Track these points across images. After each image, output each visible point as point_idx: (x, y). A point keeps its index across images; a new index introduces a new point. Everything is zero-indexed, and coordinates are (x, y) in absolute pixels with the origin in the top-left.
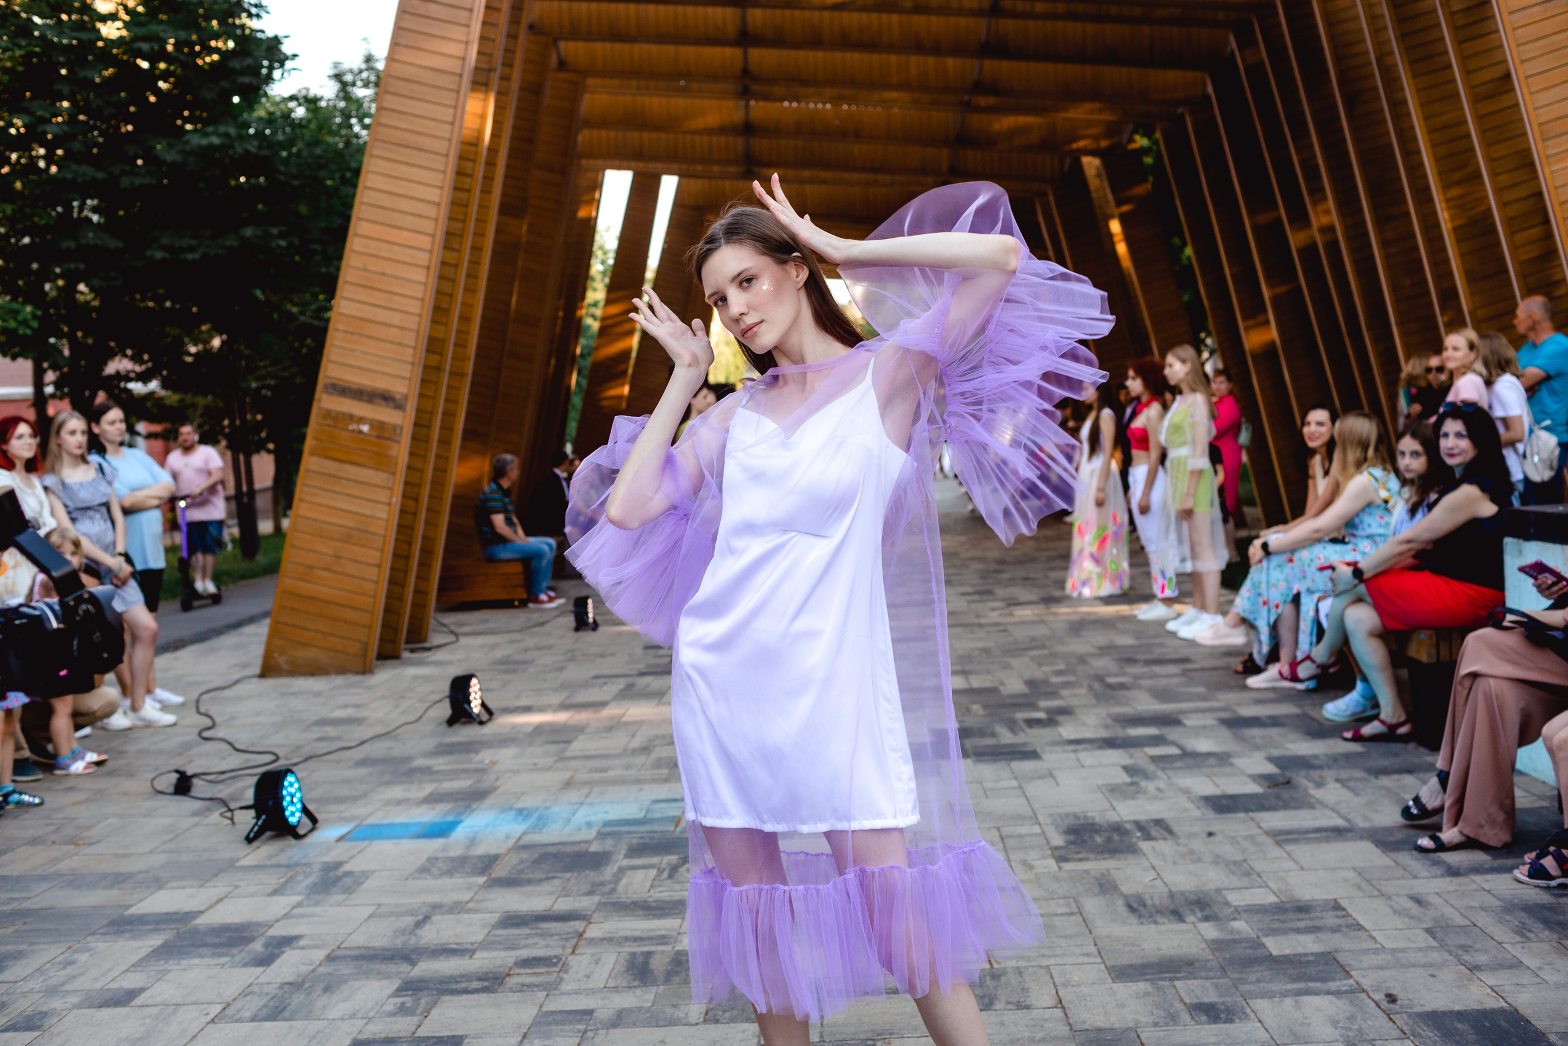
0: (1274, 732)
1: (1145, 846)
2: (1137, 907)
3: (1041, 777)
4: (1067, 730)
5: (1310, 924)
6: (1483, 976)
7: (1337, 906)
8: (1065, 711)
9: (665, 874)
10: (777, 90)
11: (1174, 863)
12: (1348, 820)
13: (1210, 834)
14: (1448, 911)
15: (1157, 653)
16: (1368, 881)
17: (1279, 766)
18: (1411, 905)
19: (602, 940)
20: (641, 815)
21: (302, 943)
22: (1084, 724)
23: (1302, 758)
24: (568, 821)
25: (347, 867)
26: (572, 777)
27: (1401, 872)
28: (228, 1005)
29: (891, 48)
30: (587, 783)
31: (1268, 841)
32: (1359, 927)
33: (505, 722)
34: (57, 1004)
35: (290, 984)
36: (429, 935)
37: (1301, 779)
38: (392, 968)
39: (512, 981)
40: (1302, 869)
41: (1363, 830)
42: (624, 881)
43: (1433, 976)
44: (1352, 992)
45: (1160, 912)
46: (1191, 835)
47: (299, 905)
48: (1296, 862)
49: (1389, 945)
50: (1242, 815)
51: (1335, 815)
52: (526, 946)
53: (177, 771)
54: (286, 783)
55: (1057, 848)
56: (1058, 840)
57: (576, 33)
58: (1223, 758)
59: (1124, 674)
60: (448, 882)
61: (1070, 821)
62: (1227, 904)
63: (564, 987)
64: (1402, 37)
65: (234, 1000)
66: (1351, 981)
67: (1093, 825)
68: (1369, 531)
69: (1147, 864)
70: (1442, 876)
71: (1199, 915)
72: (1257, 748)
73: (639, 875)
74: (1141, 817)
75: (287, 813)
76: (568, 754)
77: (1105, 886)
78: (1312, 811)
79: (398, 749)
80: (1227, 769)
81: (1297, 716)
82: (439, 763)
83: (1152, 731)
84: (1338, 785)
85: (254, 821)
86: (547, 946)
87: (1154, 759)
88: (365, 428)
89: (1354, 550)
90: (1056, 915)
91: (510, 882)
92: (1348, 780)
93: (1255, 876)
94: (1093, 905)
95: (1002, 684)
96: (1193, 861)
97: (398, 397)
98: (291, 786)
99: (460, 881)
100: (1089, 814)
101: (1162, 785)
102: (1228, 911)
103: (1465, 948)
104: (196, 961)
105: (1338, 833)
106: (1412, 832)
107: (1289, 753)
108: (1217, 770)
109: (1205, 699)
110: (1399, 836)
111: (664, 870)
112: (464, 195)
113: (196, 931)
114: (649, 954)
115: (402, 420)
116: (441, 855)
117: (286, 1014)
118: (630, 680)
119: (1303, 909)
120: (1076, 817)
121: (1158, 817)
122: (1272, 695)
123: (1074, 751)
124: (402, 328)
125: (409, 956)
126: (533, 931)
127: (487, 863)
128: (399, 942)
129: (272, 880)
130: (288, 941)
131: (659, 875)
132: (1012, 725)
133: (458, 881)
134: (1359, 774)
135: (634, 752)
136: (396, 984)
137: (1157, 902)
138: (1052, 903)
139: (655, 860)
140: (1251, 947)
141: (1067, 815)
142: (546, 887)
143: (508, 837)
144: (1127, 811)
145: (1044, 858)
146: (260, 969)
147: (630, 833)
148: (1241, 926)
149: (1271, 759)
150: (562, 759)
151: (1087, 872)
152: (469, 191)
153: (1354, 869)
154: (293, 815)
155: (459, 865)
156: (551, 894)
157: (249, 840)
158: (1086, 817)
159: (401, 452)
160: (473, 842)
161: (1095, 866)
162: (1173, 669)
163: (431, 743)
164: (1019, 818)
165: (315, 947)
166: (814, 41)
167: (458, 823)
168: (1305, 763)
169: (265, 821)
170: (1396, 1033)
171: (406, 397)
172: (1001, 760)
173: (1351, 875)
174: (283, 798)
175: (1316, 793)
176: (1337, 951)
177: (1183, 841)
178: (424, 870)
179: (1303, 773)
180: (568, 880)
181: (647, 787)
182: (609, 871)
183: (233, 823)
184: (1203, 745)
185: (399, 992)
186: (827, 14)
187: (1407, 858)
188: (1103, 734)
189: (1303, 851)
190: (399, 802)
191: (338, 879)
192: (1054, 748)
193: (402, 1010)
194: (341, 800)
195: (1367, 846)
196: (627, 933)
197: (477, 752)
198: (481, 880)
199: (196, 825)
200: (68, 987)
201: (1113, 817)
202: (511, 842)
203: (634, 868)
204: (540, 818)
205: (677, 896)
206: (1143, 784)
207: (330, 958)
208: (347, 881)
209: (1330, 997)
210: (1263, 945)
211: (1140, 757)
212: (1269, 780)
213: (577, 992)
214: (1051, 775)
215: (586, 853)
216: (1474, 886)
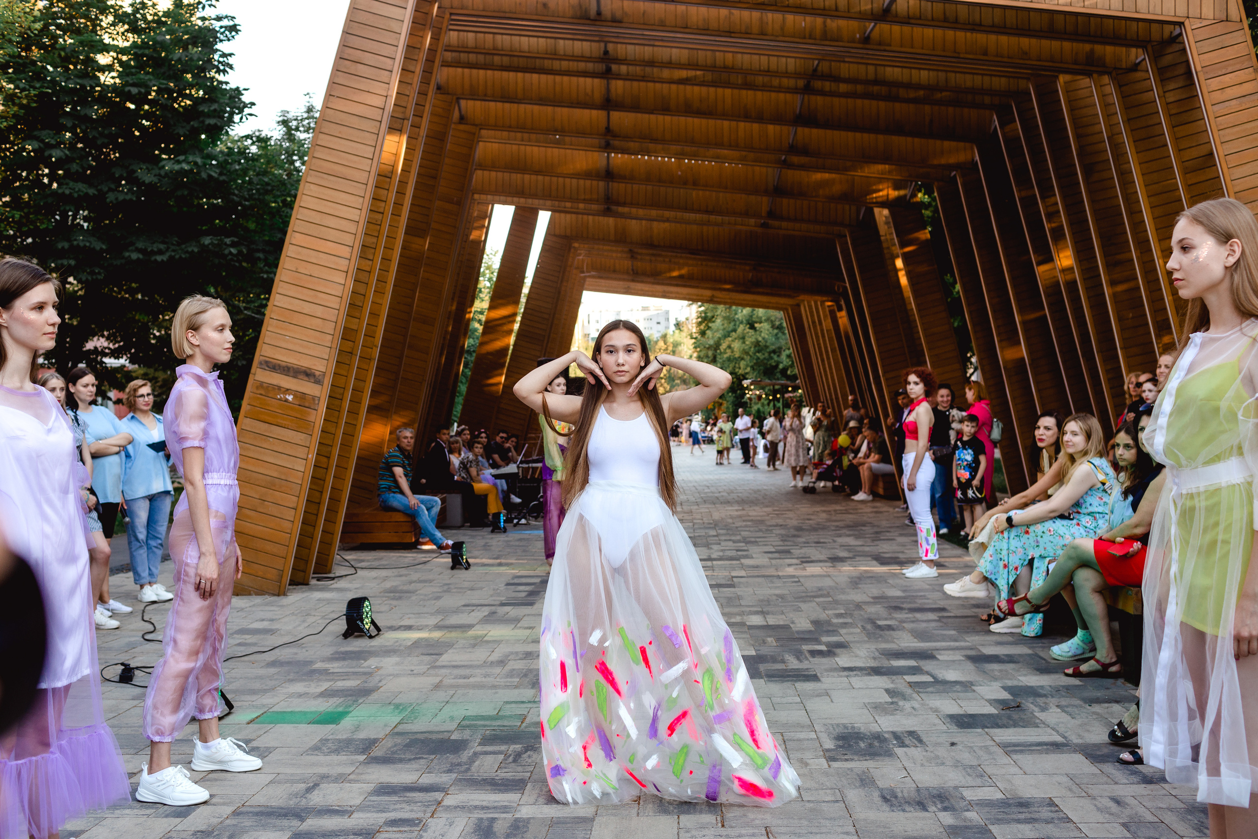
0: (1009, 667)
1: (899, 751)
2: (890, 798)
3: (818, 696)
4: (843, 660)
5: (1028, 816)
7: (1051, 803)
8: (842, 645)
9: (511, 759)
10: (634, 145)
11: (922, 765)
12: (1065, 737)
13: (953, 744)
14: (1141, 810)
15: (919, 603)
16: (1078, 785)
17: (1011, 694)
18: (1112, 804)
19: (456, 807)
20: (495, 712)
22: (856, 656)
23: (1031, 687)
24: (436, 715)
26: (441, 681)
27: (1105, 779)
30: (452, 686)
31: (1000, 751)
32: (1069, 820)
33: (389, 637)
36: (317, 799)
37: (1029, 704)
38: (285, 823)
40: (1025, 773)
41: (1077, 745)
42: (477, 763)
45: (909, 803)
46: (937, 744)
48: (1021, 768)
49: (1092, 835)
50: (979, 730)
51: (1054, 733)
52: (394, 810)
53: (122, 664)
55: (828, 750)
56: (829, 744)
57: (474, 94)
58: (967, 686)
59: (892, 619)
60: (334, 758)
61: (840, 730)
62: (963, 798)
64: (1129, 121)
67: (858, 733)
68: (1091, 509)
69: (901, 766)
70: (1139, 783)
71: (939, 806)
72: (995, 679)
73: (490, 759)
74: (898, 729)
76: (438, 664)
77: (865, 781)
78: (1036, 729)
79: (302, 655)
80: (969, 695)
81: (1029, 655)
82: (335, 667)
83: (912, 663)
84: (1058, 710)
86: (412, 811)
87: (911, 684)
88: (290, 398)
89: (1078, 524)
90: (824, 802)
91: (385, 760)
92: (1067, 706)
93: (987, 778)
94: (854, 795)
95: (793, 623)
96: (937, 765)
97: (317, 374)
99: (345, 758)
100: (856, 725)
101: (916, 705)
102: (963, 804)
104: (127, 811)
105: (1056, 747)
106: (1116, 748)
107: (1021, 684)
108: (962, 695)
109: (956, 641)
110: (1105, 751)
111: (510, 755)
112: (379, 217)
114: (493, 820)
115: (320, 392)
116: (331, 737)
118: (493, 608)
119: (1024, 804)
120: (846, 727)
121: (912, 729)
122: (1010, 639)
123: (847, 676)
124: (324, 320)
125: (299, 814)
126: (401, 799)
127: (368, 745)
128: (292, 803)
131: (505, 759)
132: (799, 655)
133: (342, 758)
134: (1078, 702)
135: (492, 664)
137: (906, 795)
138: (821, 792)
139: (503, 748)
140: (980, 832)
141: (838, 725)
142: (414, 765)
143: (386, 725)
144: (887, 724)
145: (817, 757)
146: (179, 820)
147: (485, 726)
148: (973, 816)
149: (1005, 688)
150: (434, 667)
151: (851, 770)
152: (382, 213)
153: (1067, 775)
155: (344, 746)
156: (418, 770)
158: (853, 727)
159: (318, 418)
160: (357, 728)
161: (858, 765)
162: (931, 616)
163: (329, 651)
164: (800, 726)
165: (224, 804)
166: (664, 108)
167: (347, 713)
168: (1033, 692)
171: (324, 375)
172: (788, 681)
173: (1065, 779)
175: (1041, 716)
176: (1049, 838)
177: (930, 748)
178: (316, 749)
179: (1031, 700)
180: (432, 760)
181: (501, 691)
182: (465, 755)
184: (951, 675)
186: (674, 88)
187: (1110, 768)
188: (873, 664)
189: (1025, 760)
190: (300, 695)
192: (832, 674)
194: (253, 692)
195: (1079, 758)
196: (477, 803)
197: (365, 660)
198: (362, 758)
199: (136, 706)
201: (875, 728)
202: (389, 729)
203: (486, 753)
204: (412, 711)
205: (519, 776)
206: (901, 703)
207: (236, 813)
210: (989, 831)
211: (900, 683)
212: (1004, 705)
214: (828, 694)
215: (448, 740)
216: (1164, 792)
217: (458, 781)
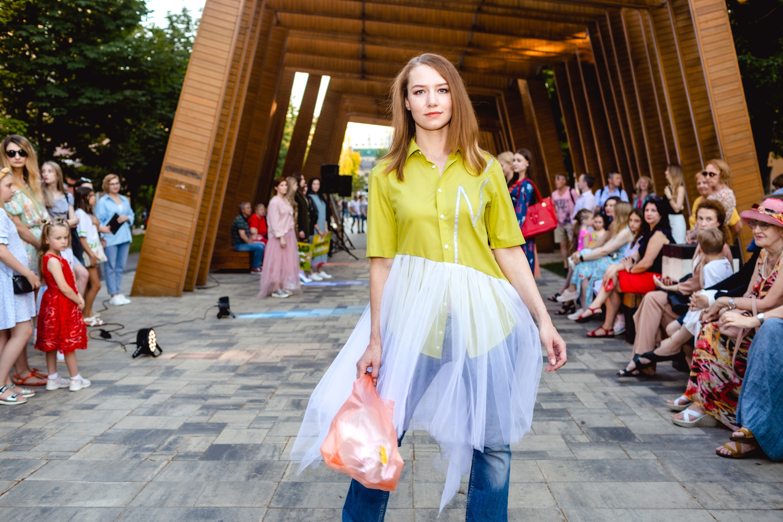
5: (561, 399)
6: (620, 417)
7: (573, 394)
9: (308, 375)
10: (379, 40)
12: (588, 366)
14: (616, 397)
16: (588, 387)
18: (603, 396)
19: (282, 395)
20: (299, 354)
21: (160, 392)
24: (268, 355)
25: (177, 368)
26: (270, 340)
27: (602, 384)
28: (133, 411)
29: (431, 24)
30: (276, 342)
32: (579, 401)
33: (241, 318)
34: (64, 408)
35: (157, 405)
36: (212, 391)
38: (198, 401)
39: (246, 407)
40: (564, 382)
41: (593, 370)
42: (291, 376)
43: (601, 417)
44: (569, 420)
47: (157, 380)
48: (562, 380)
49: (588, 407)
51: (583, 365)
52: (252, 396)
53: (100, 330)
54: (150, 334)
57: (285, 9)
60: (218, 374)
63: (266, 409)
64: (658, 36)
65: (136, 409)
66: (570, 418)
70: (617, 385)
73: (298, 375)
75: (150, 346)
76: (268, 331)
78: (576, 363)
79: (195, 326)
81: (581, 330)
82: (213, 333)
84: (588, 355)
85: (136, 349)
86: (260, 396)
88: (183, 187)
91: (244, 375)
92: (594, 353)
97: (198, 173)
98: (152, 335)
99: (224, 374)
103: (617, 409)
104: (118, 396)
105: (583, 371)
112: (232, 84)
113: (116, 387)
114: (300, 400)
115: (200, 184)
116: (215, 365)
117: (157, 414)
118: (297, 304)
119: (560, 395)
124: (202, 143)
125: (204, 398)
126: (254, 391)
127: (235, 369)
128: (200, 393)
129: (146, 371)
130: (155, 391)
131: (306, 375)
133: (222, 374)
134: (599, 351)
135: (297, 331)
136: (199, 406)
139: (304, 370)
142: (259, 377)
143: (243, 360)
146: (144, 400)
147: (295, 360)
150: (266, 333)
152: (234, 82)
153: (584, 383)
154: (153, 348)
155: (223, 369)
156: (261, 379)
157: (134, 357)
159: (198, 198)
160: (228, 361)
163: (209, 325)
165: (166, 394)
166: (396, 19)
167: (221, 354)
169: (141, 349)
170: (581, 432)
171: (202, 174)
173: (582, 384)
174: (148, 340)
175: (578, 357)
176: (568, 408)
178: (208, 370)
180: (268, 375)
181: (302, 344)
182: (285, 373)
183: (126, 351)
185: (201, 409)
186: (402, 8)
187: (606, 380)
189: (566, 376)
190: (196, 346)
191: (172, 372)
193: (203, 414)
194: (171, 344)
195: (593, 376)
196: (292, 393)
197: (229, 329)
198: (233, 374)
199: (110, 351)
200: (67, 403)
202: (245, 362)
203: (296, 372)
204: (257, 354)
205: (313, 382)
207: (172, 397)
208: (177, 372)
209: (561, 422)
210: (541, 406)
213: (272, 411)
215: (276, 367)
216: (629, 389)
217: (282, 384)
